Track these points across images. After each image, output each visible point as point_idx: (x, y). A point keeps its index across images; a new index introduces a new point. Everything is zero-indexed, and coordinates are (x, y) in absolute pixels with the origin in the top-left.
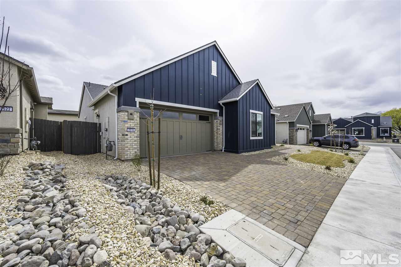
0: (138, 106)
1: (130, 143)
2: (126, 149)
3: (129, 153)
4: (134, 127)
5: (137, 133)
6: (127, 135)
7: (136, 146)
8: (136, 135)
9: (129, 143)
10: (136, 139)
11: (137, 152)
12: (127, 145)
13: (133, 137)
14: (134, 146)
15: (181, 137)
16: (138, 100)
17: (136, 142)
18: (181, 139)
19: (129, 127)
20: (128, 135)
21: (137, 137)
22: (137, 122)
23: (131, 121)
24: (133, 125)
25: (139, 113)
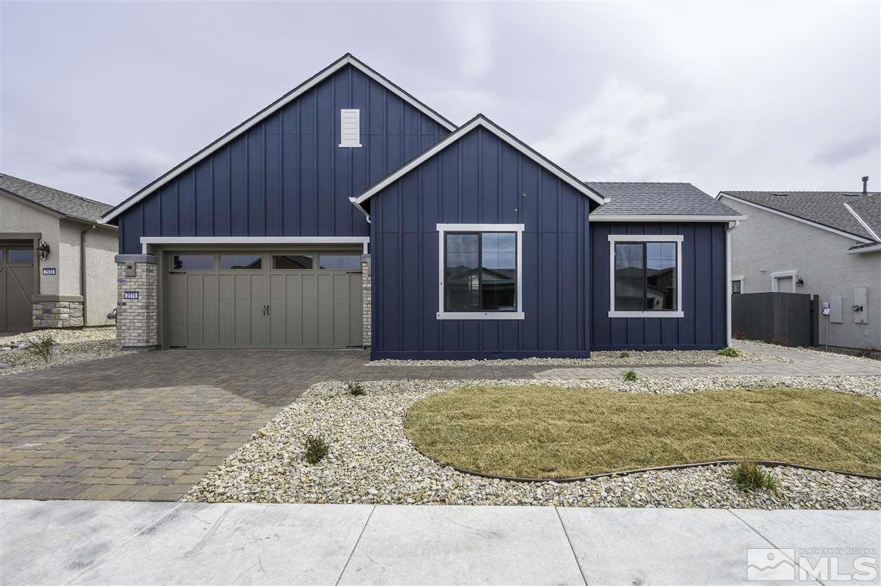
0: (144, 251)
1: (130, 318)
2: (123, 328)
3: (128, 335)
4: (137, 290)
5: (142, 301)
6: (125, 304)
7: (140, 325)
8: (141, 304)
9: (127, 318)
10: (140, 311)
11: (143, 335)
12: (125, 321)
13: (136, 307)
14: (137, 324)
15: (267, 310)
16: (145, 241)
17: (141, 318)
18: (266, 314)
19: (128, 290)
20: (127, 304)
21: (141, 307)
22: (141, 280)
23: (132, 280)
24: (136, 287)
25: (145, 264)
